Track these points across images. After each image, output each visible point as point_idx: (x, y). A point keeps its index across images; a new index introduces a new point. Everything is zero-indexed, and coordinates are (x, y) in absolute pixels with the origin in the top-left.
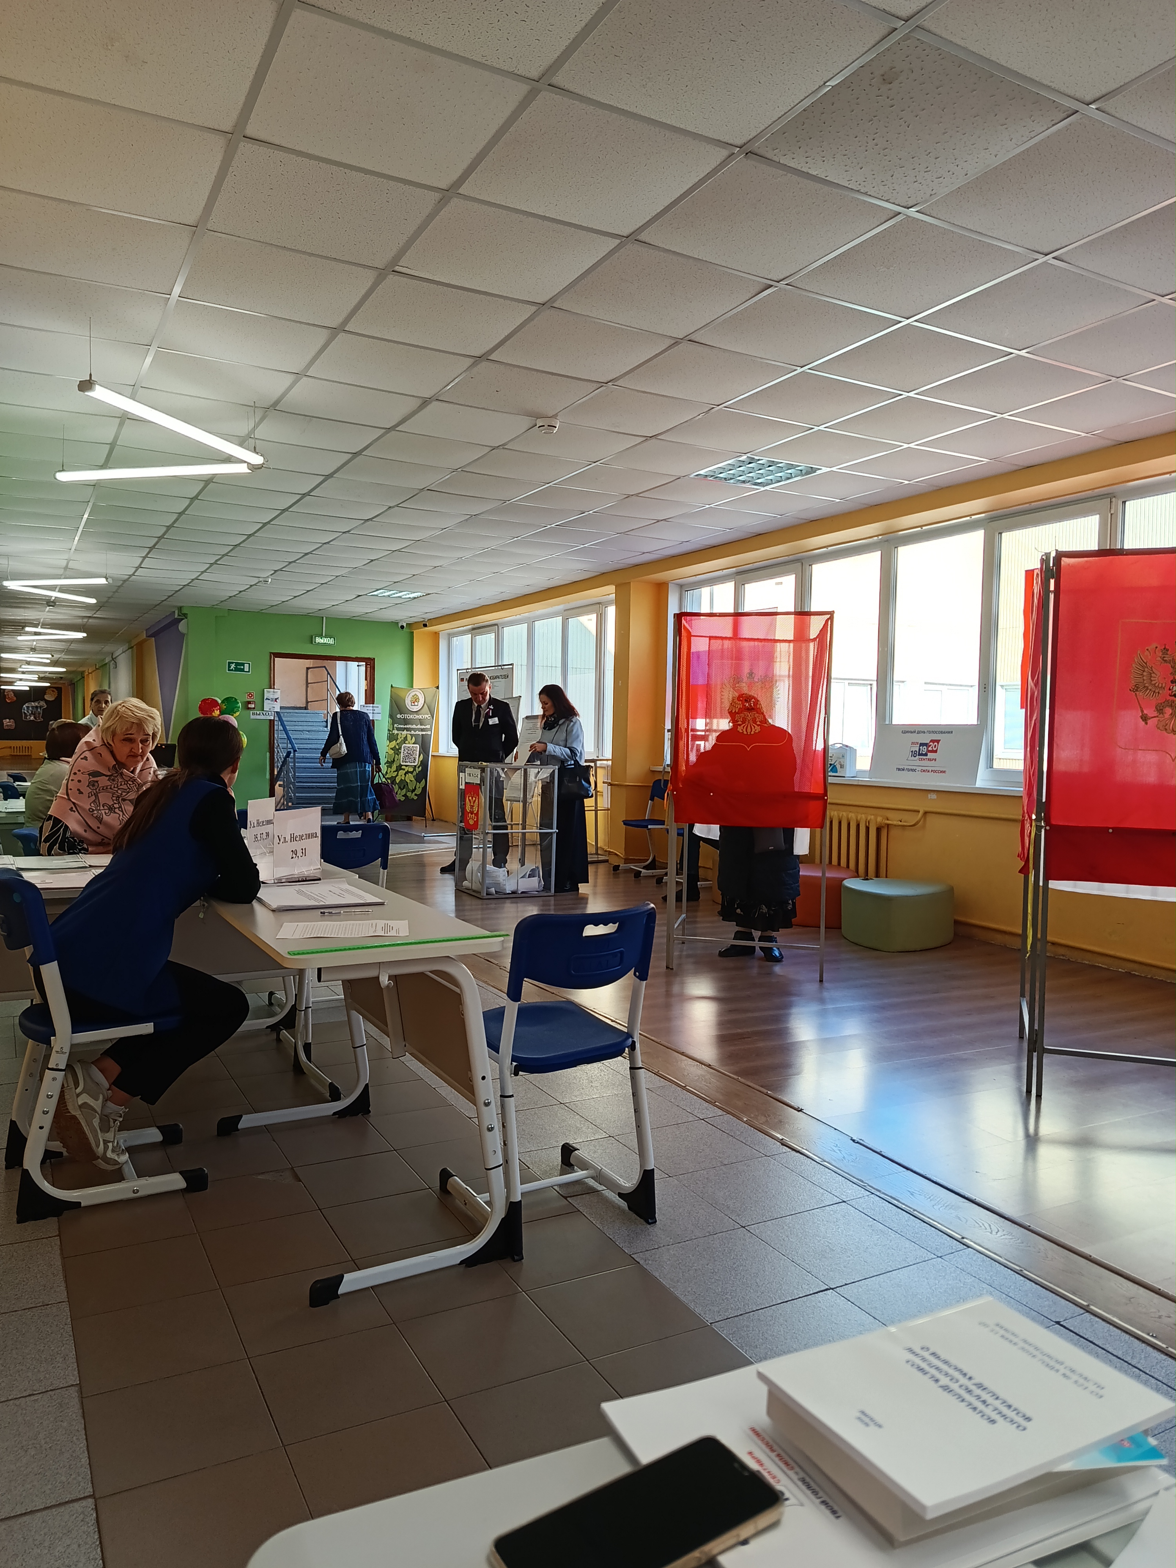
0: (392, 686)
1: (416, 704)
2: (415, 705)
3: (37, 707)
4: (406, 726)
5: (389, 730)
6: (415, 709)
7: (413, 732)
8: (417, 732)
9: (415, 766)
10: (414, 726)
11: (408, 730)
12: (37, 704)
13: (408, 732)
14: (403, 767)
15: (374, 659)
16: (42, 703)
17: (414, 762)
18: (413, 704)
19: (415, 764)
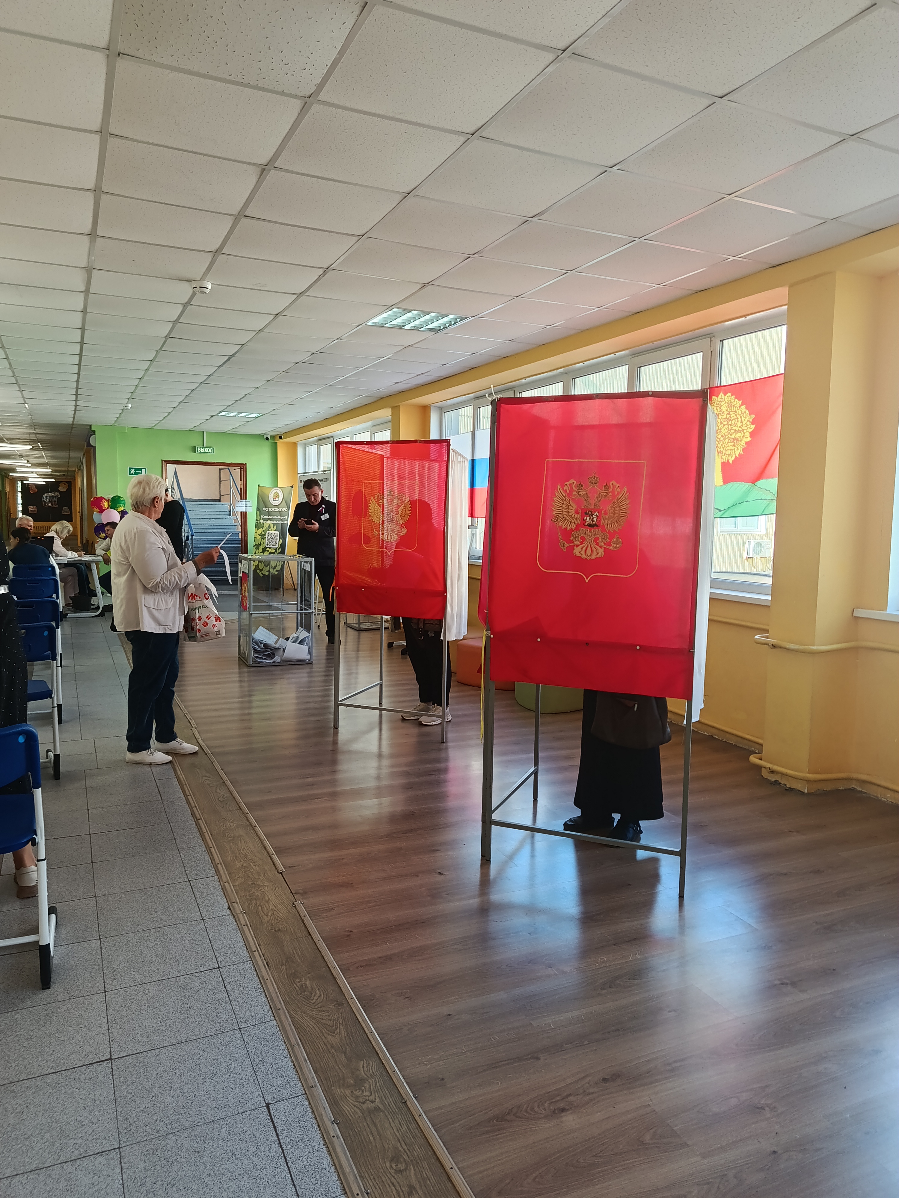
0: (259, 485)
1: (277, 499)
2: (276, 501)
3: (53, 496)
4: (269, 517)
5: (257, 520)
6: (276, 503)
7: (274, 522)
8: (278, 522)
9: (276, 548)
10: (275, 517)
11: (270, 519)
12: (53, 494)
13: (271, 522)
14: (267, 549)
15: (246, 464)
16: (57, 493)
17: (275, 545)
18: (275, 500)
19: (277, 547)
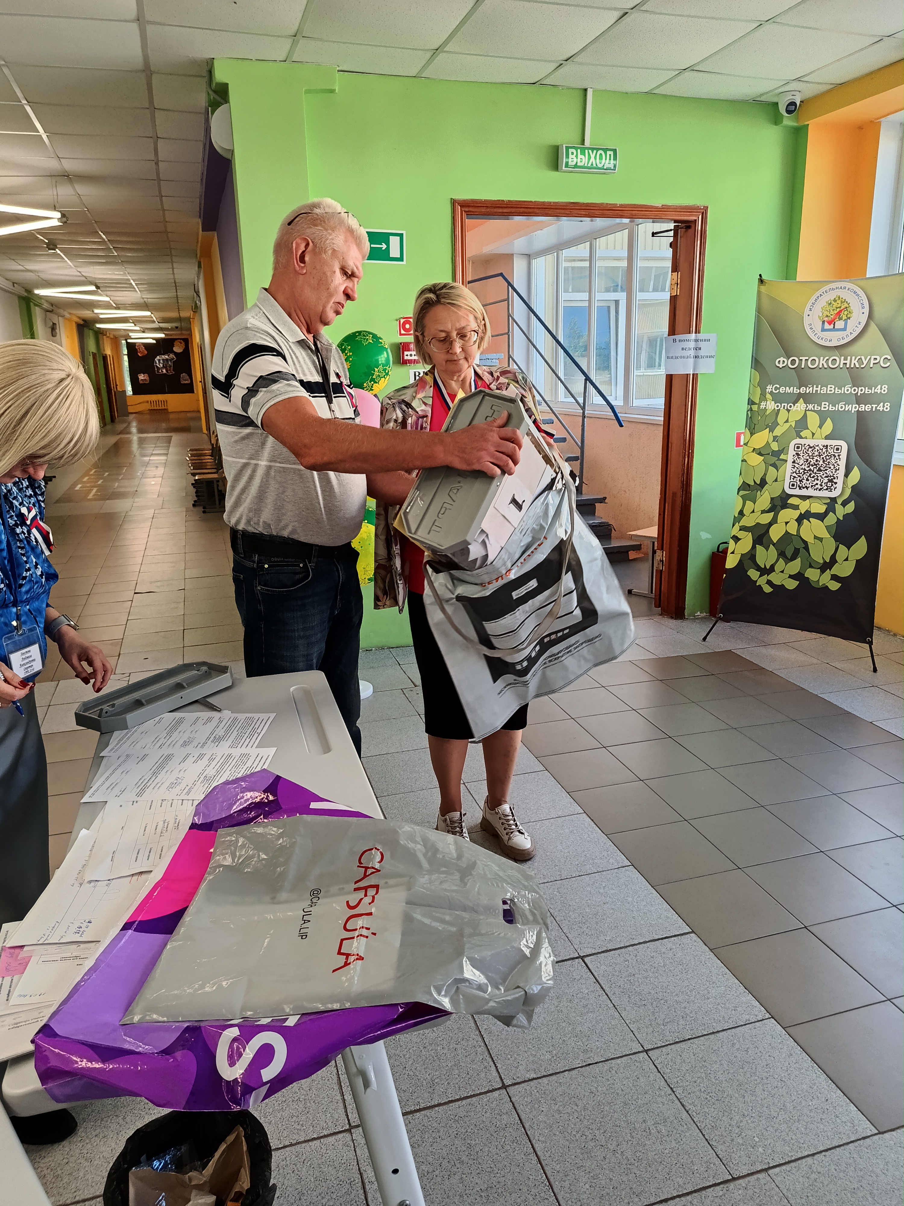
2: (836, 329)
3: (167, 360)
4: (803, 390)
5: (751, 402)
6: (835, 339)
7: (825, 406)
8: (841, 407)
9: (834, 500)
10: (831, 389)
11: (807, 398)
12: (167, 357)
13: (810, 407)
14: (791, 501)
15: (706, 208)
16: (172, 356)
17: (829, 489)
18: (827, 326)
19: (833, 494)
